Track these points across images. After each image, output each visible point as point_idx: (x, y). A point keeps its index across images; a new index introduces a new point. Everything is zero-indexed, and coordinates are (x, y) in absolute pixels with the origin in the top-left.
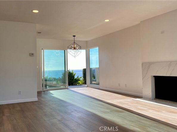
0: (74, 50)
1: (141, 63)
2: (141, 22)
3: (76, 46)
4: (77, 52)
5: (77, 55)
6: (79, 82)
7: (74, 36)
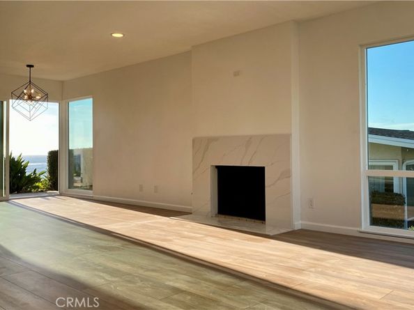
0: (29, 102)
1: (191, 139)
2: (193, 47)
3: (33, 90)
4: (36, 107)
5: (36, 115)
6: (37, 184)
7: (30, 66)
